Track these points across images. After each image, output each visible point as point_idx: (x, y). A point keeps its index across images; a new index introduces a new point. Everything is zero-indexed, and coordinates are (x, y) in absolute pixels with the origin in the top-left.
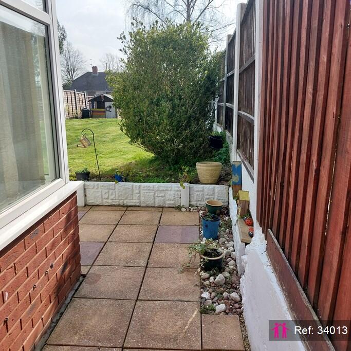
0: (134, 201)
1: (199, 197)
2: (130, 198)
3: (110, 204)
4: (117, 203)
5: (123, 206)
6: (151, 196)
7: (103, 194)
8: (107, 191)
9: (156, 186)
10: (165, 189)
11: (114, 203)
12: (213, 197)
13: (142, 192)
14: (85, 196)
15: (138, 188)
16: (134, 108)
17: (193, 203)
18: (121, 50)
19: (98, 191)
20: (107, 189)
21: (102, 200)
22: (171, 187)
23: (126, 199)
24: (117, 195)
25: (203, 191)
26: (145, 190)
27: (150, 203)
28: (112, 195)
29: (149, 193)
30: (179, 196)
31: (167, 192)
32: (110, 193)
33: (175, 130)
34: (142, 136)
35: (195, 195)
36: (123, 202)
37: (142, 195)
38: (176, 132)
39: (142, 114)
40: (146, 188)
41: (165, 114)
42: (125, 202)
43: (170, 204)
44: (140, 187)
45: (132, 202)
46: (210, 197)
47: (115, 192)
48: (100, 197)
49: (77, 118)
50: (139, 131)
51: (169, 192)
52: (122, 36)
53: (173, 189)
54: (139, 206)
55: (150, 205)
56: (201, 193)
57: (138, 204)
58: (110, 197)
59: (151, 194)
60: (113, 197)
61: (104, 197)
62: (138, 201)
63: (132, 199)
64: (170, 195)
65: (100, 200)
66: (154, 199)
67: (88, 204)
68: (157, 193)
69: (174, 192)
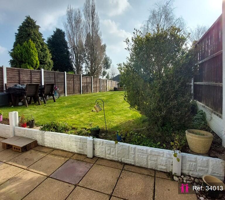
0: (130, 160)
1: (192, 167)
2: (126, 157)
3: (111, 159)
4: (117, 159)
5: (121, 163)
6: (144, 158)
7: (106, 150)
8: (109, 148)
9: (149, 151)
10: (157, 154)
11: (114, 159)
12: (207, 169)
13: (137, 153)
14: (94, 149)
15: (133, 150)
16: (133, 85)
17: (186, 172)
18: (126, 49)
19: (103, 148)
20: (110, 147)
21: (106, 155)
22: (163, 153)
23: (123, 157)
24: (116, 153)
25: (196, 161)
26: (139, 152)
27: (144, 164)
28: (113, 152)
29: (143, 155)
30: (171, 163)
31: (158, 157)
32: (112, 150)
33: (164, 101)
34: (138, 104)
35: (187, 164)
36: (121, 159)
37: (136, 156)
38: (165, 103)
39: (138, 89)
40: (140, 151)
41: (156, 89)
42: (123, 160)
43: (162, 169)
44: (135, 148)
45: (128, 161)
46: (204, 169)
47: (115, 150)
48: (104, 152)
49: (112, 91)
50: (136, 100)
51: (161, 158)
52: (127, 40)
53: (165, 156)
54: (133, 165)
55: (143, 166)
56: (194, 164)
57: (133, 163)
58: (112, 154)
59: (144, 157)
60: (113, 153)
61: (107, 152)
62: (132, 161)
63: (129, 158)
64: (162, 160)
65: (104, 155)
66: (147, 161)
67: (95, 156)
68: (149, 156)
69: (166, 159)
